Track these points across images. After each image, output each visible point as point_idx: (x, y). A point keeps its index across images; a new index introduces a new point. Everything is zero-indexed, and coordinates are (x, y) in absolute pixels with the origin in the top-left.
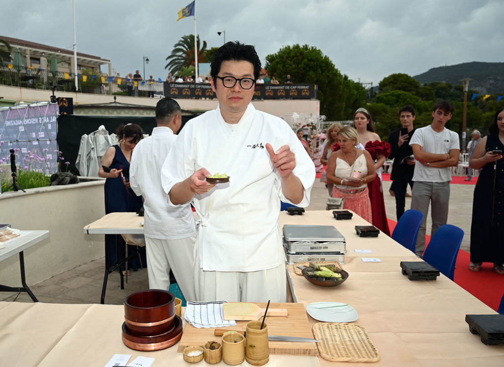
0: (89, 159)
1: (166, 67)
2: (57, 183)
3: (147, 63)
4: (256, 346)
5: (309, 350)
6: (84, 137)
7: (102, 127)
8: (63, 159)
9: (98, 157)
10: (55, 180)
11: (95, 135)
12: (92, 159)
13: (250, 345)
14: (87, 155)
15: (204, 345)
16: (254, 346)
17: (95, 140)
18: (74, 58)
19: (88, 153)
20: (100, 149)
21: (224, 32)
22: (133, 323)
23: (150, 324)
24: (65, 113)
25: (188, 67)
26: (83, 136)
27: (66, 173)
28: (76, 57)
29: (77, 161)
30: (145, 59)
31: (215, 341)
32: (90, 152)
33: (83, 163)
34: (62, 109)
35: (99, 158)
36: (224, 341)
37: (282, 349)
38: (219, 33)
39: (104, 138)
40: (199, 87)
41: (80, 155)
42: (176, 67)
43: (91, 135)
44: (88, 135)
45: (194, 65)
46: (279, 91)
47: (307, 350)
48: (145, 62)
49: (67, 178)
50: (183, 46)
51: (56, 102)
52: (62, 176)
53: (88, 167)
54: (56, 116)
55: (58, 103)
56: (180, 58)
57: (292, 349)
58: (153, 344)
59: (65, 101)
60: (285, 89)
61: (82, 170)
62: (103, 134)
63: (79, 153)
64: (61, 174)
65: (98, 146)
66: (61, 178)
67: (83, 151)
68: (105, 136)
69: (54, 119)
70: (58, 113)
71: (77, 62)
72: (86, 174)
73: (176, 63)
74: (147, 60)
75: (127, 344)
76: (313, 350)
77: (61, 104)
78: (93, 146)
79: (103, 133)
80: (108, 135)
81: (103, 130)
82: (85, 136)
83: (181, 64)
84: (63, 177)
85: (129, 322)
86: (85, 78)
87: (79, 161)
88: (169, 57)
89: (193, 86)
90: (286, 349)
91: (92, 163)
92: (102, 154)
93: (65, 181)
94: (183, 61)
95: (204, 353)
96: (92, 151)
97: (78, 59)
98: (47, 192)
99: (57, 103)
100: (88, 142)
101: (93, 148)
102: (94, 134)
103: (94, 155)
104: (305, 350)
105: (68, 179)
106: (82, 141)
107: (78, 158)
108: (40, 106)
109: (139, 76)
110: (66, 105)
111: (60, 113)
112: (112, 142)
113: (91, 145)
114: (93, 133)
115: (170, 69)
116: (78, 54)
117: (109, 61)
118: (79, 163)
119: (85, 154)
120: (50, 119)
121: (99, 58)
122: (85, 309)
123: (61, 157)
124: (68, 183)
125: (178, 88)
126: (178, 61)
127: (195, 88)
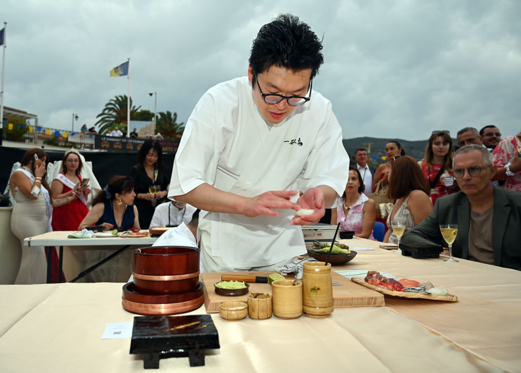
3: (77, 120)
6: (16, 165)
21: (156, 94)
25: (119, 124)
30: (75, 116)
38: (151, 94)
40: (131, 141)
42: (106, 125)
45: (127, 124)
48: (75, 119)
50: (114, 105)
56: (110, 116)
71: (4, 115)
73: (106, 121)
74: (77, 117)
83: (111, 122)
88: (100, 115)
89: (125, 140)
94: (113, 119)
97: (4, 112)
115: (100, 126)
116: (5, 108)
117: (36, 116)
121: (25, 113)
125: (110, 142)
126: (107, 119)
127: (127, 143)
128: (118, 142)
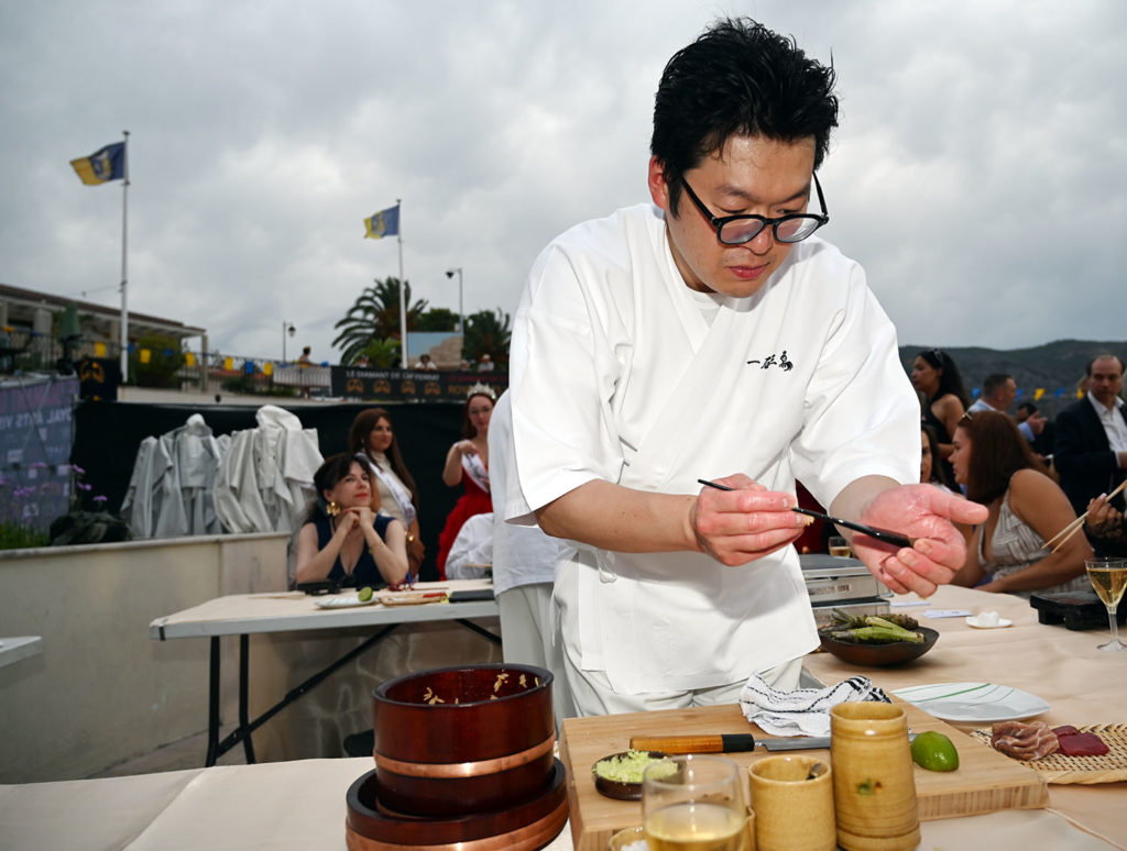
0: (159, 494)
1: (334, 344)
2: (70, 539)
3: (292, 335)
6: (147, 444)
7: (197, 419)
8: (88, 487)
9: (183, 489)
10: (68, 531)
11: (179, 437)
12: (168, 494)
14: (154, 487)
17: (177, 449)
19: (156, 480)
20: (190, 470)
21: (460, 272)
24: (96, 398)
25: (384, 340)
26: (144, 442)
27: (97, 514)
28: (125, 321)
29: (126, 505)
30: (288, 328)
32: (161, 479)
33: (142, 506)
34: (87, 388)
35: (187, 492)
38: (450, 275)
39: (200, 445)
40: (410, 376)
41: (134, 488)
42: (356, 344)
43: (167, 438)
44: (157, 437)
45: (399, 339)
48: (287, 333)
49: (99, 525)
50: (371, 299)
51: (69, 373)
52: (85, 521)
53: (156, 514)
54: (72, 405)
55: (79, 373)
56: (364, 324)
59: (97, 371)
61: (139, 525)
62: (200, 436)
63: (133, 483)
64: (81, 516)
65: (184, 462)
66: (81, 525)
67: (143, 476)
68: (205, 438)
69: (64, 415)
70: (76, 398)
71: (129, 332)
72: (149, 531)
73: (356, 335)
74: (292, 329)
77: (87, 375)
78: (170, 463)
79: (200, 432)
80: (212, 438)
81: (197, 425)
82: (152, 440)
83: (367, 338)
84: (87, 524)
86: (146, 354)
87: (131, 502)
88: (342, 323)
89: (397, 375)
91: (167, 505)
92: (195, 482)
93: (94, 533)
94: (370, 331)
96: (168, 478)
98: (37, 556)
99: (75, 375)
100: (158, 453)
101: (170, 469)
102: (175, 435)
103: (172, 484)
105: (103, 527)
106: (141, 453)
107: (128, 495)
108: (27, 387)
110: (100, 378)
111: (82, 397)
112: (221, 454)
113: (165, 459)
114: (171, 434)
115: (342, 347)
116: (132, 316)
117: (203, 331)
118: (130, 507)
119: (149, 481)
120: (46, 416)
121: (179, 325)
123: (84, 482)
124: (101, 536)
125: (365, 380)
126: (358, 331)
127: (401, 381)
128: (382, 379)
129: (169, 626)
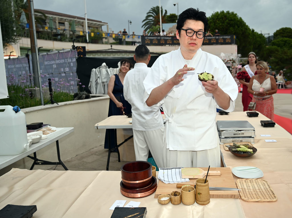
0: (97, 84)
1: (142, 27)
2: (78, 98)
3: (131, 24)
4: (202, 193)
5: (234, 195)
6: (93, 70)
7: (104, 64)
8: (81, 84)
9: (102, 82)
10: (76, 97)
11: (100, 69)
12: (99, 83)
13: (198, 193)
14: (96, 81)
15: (170, 193)
16: (201, 194)
17: (100, 72)
18: (85, 22)
19: (96, 80)
20: (103, 78)
21: (178, 4)
22: (127, 181)
23: (137, 182)
24: (82, 56)
25: (156, 26)
26: (92, 70)
27: (83, 92)
28: (86, 21)
29: (89, 85)
30: (130, 22)
31: (177, 191)
32: (97, 80)
33: (93, 86)
34: (79, 53)
35: (103, 83)
36: (182, 191)
37: (218, 195)
38: (175, 5)
39: (105, 71)
40: (163, 38)
41: (91, 81)
42: (148, 26)
43: (98, 69)
44: (95, 69)
45: (160, 25)
46: (212, 40)
47: (233, 195)
48: (129, 23)
49: (84, 95)
50: (152, 13)
51: (75, 49)
52: (81, 94)
53: (96, 89)
54: (76, 58)
55: (77, 50)
56: (151, 21)
57: (224, 195)
58: (139, 194)
59: (81, 49)
60: (215, 39)
61: (93, 91)
62: (105, 68)
63: (91, 80)
64: (80, 93)
65: (102, 76)
66: (80, 95)
67: (93, 79)
68: (106, 69)
69: (74, 60)
70: (77, 56)
71: (88, 24)
72: (95, 93)
73: (148, 24)
74: (131, 22)
75: (124, 194)
76: (237, 195)
77: (79, 50)
78: (99, 76)
79: (105, 67)
80: (108, 69)
81: (104, 66)
82: (94, 69)
83: (151, 24)
84: (81, 95)
85: (125, 181)
86: (92, 34)
87: (91, 85)
88: (144, 21)
89: (159, 38)
90: (220, 195)
91: (99, 86)
92: (105, 80)
93: (83, 97)
94: (152, 22)
95: (170, 198)
96: (98, 79)
97: (88, 23)
98: (71, 104)
99: (76, 50)
100: (96, 73)
101: (99, 77)
102: (99, 68)
103: (99, 81)
104: (232, 195)
105: (84, 96)
106: (92, 73)
107: (90, 83)
108: (66, 52)
109: (126, 32)
110: (82, 51)
111: (78, 56)
112: (110, 73)
113: (97, 75)
114: (98, 68)
115: (144, 28)
116: (88, 20)
117: (107, 23)
118: (90, 86)
119: (94, 80)
120: (72, 60)
121: (101, 22)
122: (98, 174)
123: (79, 82)
124: (84, 98)
125: (150, 39)
126: (149, 23)
127: (161, 39)
128: (155, 39)
129: (99, 126)
